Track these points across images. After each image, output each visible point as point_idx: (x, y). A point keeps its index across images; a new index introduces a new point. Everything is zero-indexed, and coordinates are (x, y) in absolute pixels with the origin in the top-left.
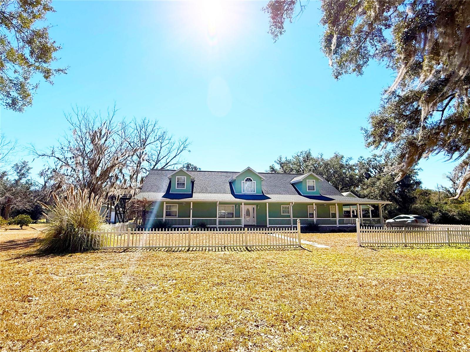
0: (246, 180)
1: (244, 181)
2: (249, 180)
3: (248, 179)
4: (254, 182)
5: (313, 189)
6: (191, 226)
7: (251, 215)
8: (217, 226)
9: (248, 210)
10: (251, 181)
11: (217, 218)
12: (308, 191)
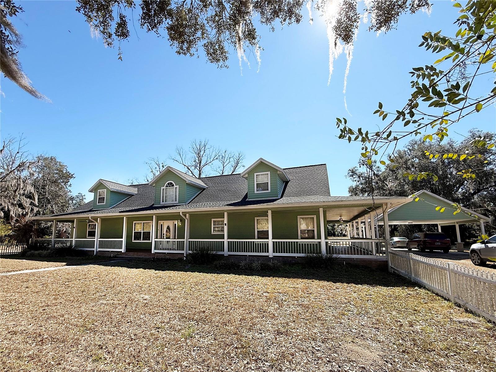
0: (167, 186)
1: (165, 187)
2: (170, 185)
3: (168, 184)
4: (176, 186)
5: (266, 188)
6: (96, 249)
7: (172, 235)
8: (123, 250)
9: (168, 228)
10: (173, 186)
11: (124, 240)
12: (256, 192)
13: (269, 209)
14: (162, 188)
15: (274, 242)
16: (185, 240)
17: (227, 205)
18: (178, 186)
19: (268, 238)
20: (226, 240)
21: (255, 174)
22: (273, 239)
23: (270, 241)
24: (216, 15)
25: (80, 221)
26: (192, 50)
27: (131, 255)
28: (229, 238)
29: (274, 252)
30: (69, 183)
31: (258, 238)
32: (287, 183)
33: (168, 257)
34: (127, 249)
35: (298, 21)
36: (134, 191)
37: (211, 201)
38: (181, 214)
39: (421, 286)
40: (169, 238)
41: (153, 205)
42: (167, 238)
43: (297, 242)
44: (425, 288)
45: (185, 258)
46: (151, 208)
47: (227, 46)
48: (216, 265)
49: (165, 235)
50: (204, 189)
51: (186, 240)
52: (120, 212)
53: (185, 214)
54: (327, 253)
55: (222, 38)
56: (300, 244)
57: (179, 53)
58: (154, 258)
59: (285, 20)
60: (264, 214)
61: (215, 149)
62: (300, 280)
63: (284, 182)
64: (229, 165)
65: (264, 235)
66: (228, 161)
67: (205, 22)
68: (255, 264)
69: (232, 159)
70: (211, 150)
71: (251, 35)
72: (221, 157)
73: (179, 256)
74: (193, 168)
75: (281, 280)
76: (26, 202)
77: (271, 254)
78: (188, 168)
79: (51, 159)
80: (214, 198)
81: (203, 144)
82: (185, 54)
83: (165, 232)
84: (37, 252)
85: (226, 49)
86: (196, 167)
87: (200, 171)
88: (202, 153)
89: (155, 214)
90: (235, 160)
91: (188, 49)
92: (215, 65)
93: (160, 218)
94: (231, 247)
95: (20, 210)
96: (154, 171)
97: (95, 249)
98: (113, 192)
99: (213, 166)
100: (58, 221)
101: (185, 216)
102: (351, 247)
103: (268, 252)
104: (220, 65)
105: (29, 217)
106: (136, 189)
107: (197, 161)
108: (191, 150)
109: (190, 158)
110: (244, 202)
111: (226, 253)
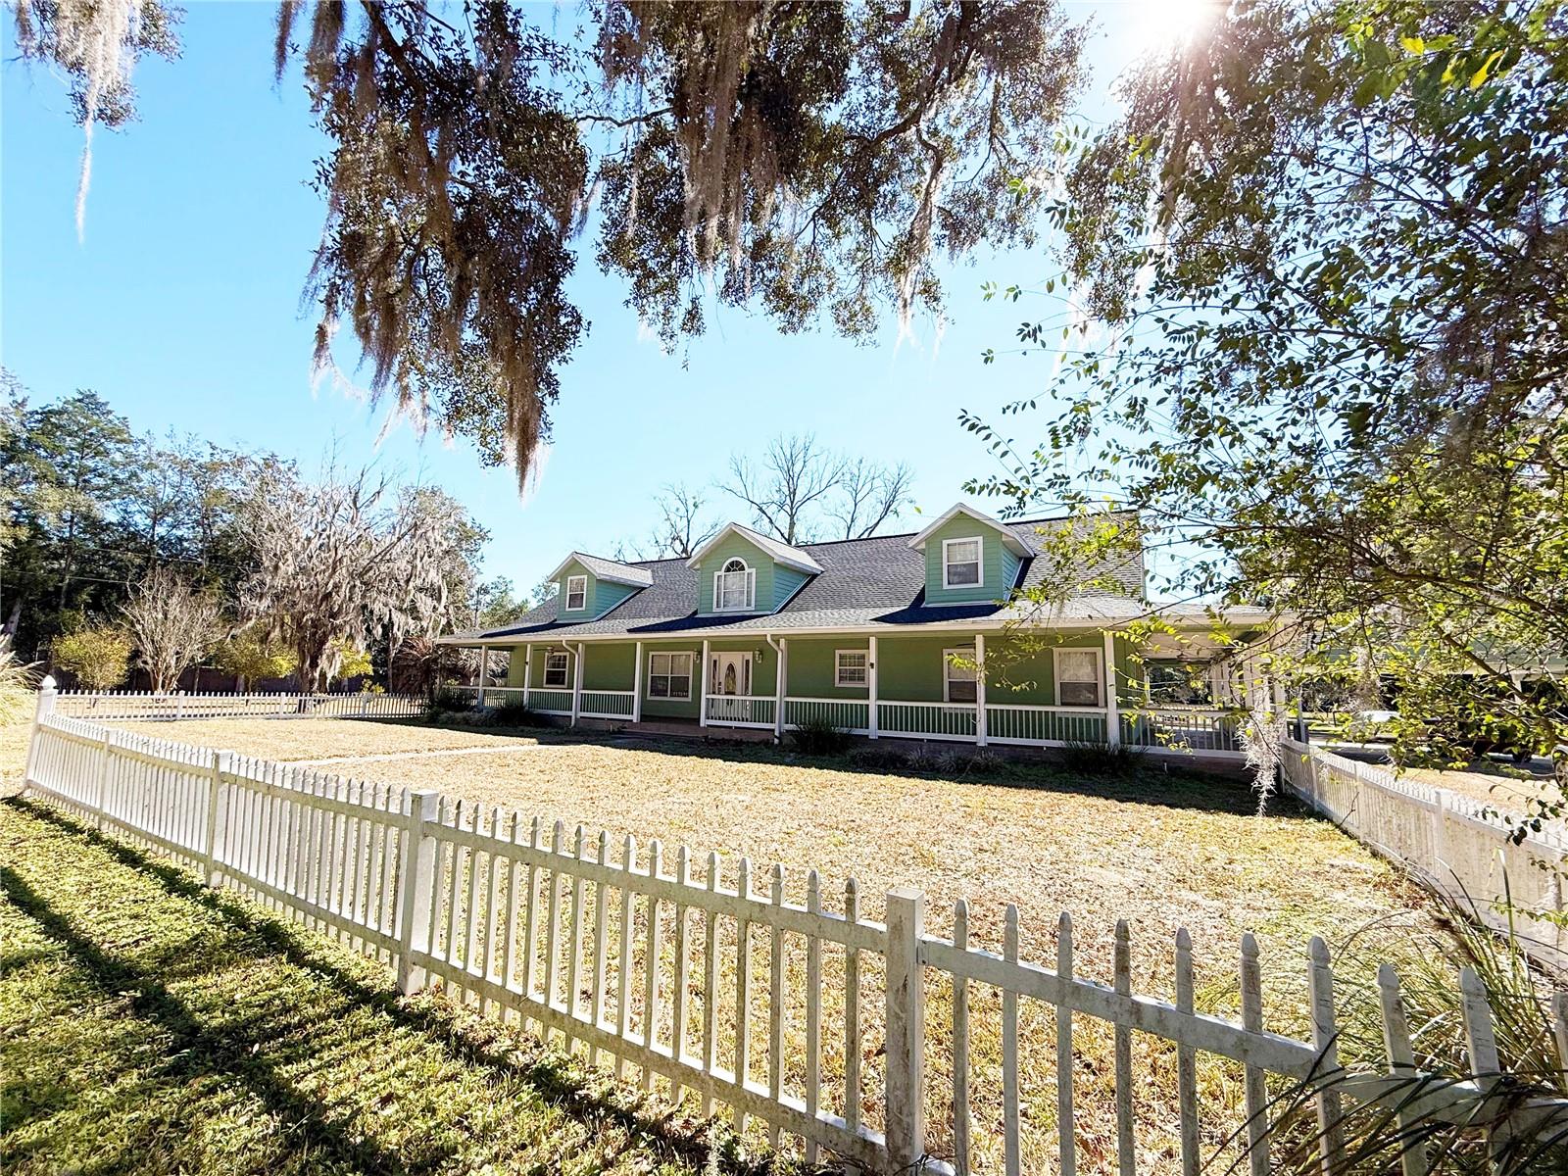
0: (728, 570)
1: (722, 573)
2: (735, 567)
3: (732, 564)
4: (750, 570)
5: (973, 578)
6: (575, 713)
7: (739, 688)
8: (635, 717)
9: (731, 668)
10: (743, 569)
11: (636, 693)
12: (946, 586)
13: (979, 632)
14: (717, 574)
15: (989, 711)
16: (776, 699)
17: (876, 620)
18: (753, 571)
19: (975, 701)
20: (873, 703)
21: (945, 542)
22: (987, 702)
23: (981, 708)
24: (858, 250)
25: (539, 648)
26: (809, 321)
27: (653, 728)
28: (879, 698)
29: (989, 734)
30: (479, 554)
31: (952, 700)
32: (1027, 561)
33: (737, 736)
34: (644, 718)
35: (1029, 242)
36: (644, 577)
37: (833, 608)
38: (769, 639)
39: (1321, 816)
40: (733, 693)
41: (695, 613)
42: (727, 693)
43: (1053, 713)
44: (1330, 821)
45: (776, 741)
46: (692, 622)
47: (880, 306)
48: (853, 757)
49: (722, 686)
50: (815, 576)
51: (779, 699)
52: (629, 631)
53: (776, 639)
54: (1122, 742)
55: (868, 292)
56: (1060, 719)
57: (784, 331)
58: (706, 737)
59: (1000, 241)
60: (966, 642)
61: (831, 457)
62: (1045, 793)
63: (1020, 559)
64: (871, 500)
65: (964, 691)
66: (868, 487)
67: (835, 264)
68: (944, 759)
69: (877, 482)
70: (822, 459)
71: (930, 291)
72: (848, 477)
73: (764, 736)
74: (774, 507)
75: (998, 791)
76: (425, 603)
77: (982, 738)
78: (761, 509)
79: (434, 493)
80: (838, 599)
81: (800, 444)
82: (795, 330)
83: (722, 680)
84: (459, 715)
85: (875, 310)
86: (781, 506)
87: (792, 516)
88: (797, 468)
89: (706, 638)
90: (889, 484)
91: (801, 321)
92: (850, 341)
93: (718, 645)
94: (886, 718)
95: (411, 621)
96: (673, 517)
97: (572, 713)
98: (602, 582)
99: (825, 501)
100: (491, 648)
101: (778, 643)
102: (1218, 734)
103: (975, 733)
104: (861, 341)
105: (433, 638)
106: (649, 572)
107: (785, 490)
108: (770, 461)
109: (767, 484)
110: (917, 612)
111: (873, 731)
